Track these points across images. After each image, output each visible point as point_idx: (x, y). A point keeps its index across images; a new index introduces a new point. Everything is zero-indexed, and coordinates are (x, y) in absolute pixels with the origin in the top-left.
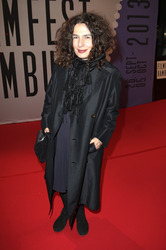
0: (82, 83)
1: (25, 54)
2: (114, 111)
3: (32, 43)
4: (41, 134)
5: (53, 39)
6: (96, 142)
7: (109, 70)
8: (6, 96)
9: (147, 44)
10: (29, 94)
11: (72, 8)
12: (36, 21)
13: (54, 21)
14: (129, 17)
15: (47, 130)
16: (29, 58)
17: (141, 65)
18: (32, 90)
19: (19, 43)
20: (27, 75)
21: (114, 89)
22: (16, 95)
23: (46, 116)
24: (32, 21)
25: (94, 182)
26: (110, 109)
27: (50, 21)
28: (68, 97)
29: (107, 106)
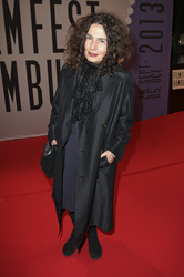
0: (92, 89)
1: (29, 63)
2: (128, 121)
3: (36, 51)
4: (48, 147)
5: (58, 47)
6: (108, 155)
7: (121, 75)
8: (8, 109)
9: (161, 51)
10: (33, 107)
11: (79, 13)
12: (40, 27)
13: (60, 27)
14: (141, 22)
15: (54, 142)
16: (33, 67)
17: (156, 74)
18: (36, 103)
19: (21, 51)
20: (31, 86)
21: (128, 97)
22: (19, 108)
23: (53, 127)
24: (36, 27)
25: (107, 200)
26: (123, 119)
27: (55, 27)
28: (76, 105)
29: (120, 116)
